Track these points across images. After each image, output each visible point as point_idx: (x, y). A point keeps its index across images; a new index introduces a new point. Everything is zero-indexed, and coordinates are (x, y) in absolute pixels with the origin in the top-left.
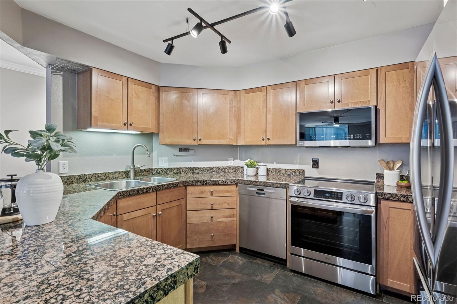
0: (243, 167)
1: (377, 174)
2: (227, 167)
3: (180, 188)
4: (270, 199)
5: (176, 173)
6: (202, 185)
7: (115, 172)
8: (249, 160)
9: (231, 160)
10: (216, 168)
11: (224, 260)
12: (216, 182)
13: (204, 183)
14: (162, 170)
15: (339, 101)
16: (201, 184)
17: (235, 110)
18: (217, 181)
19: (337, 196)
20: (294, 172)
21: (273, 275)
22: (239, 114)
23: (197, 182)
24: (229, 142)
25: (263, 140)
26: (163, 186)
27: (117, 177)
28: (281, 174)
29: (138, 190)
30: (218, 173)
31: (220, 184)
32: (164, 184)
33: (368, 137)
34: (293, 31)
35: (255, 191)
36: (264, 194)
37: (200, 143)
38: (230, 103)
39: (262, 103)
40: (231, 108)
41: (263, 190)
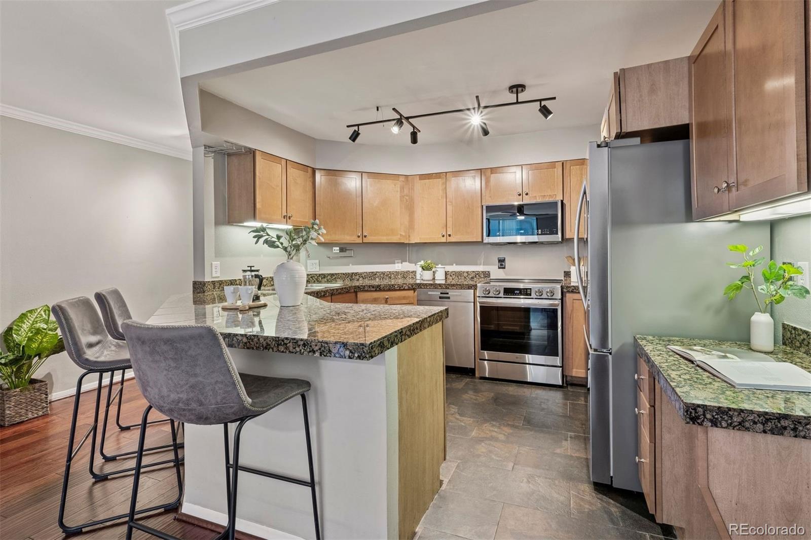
0: (415, 271)
1: (565, 272)
2: (394, 272)
3: (351, 295)
4: (457, 303)
6: (376, 290)
8: (424, 261)
9: (398, 263)
10: (380, 274)
13: (378, 288)
14: (312, 276)
15: (527, 194)
16: (374, 290)
17: (406, 199)
18: (392, 285)
19: (526, 292)
20: (478, 274)
22: (411, 204)
23: (369, 286)
24: (399, 239)
25: (443, 236)
26: (337, 290)
28: (463, 277)
30: (383, 279)
31: (396, 289)
33: (555, 232)
34: (487, 132)
35: (439, 295)
36: (450, 298)
37: (365, 240)
38: (401, 191)
39: (441, 192)
40: (402, 197)
41: (448, 293)
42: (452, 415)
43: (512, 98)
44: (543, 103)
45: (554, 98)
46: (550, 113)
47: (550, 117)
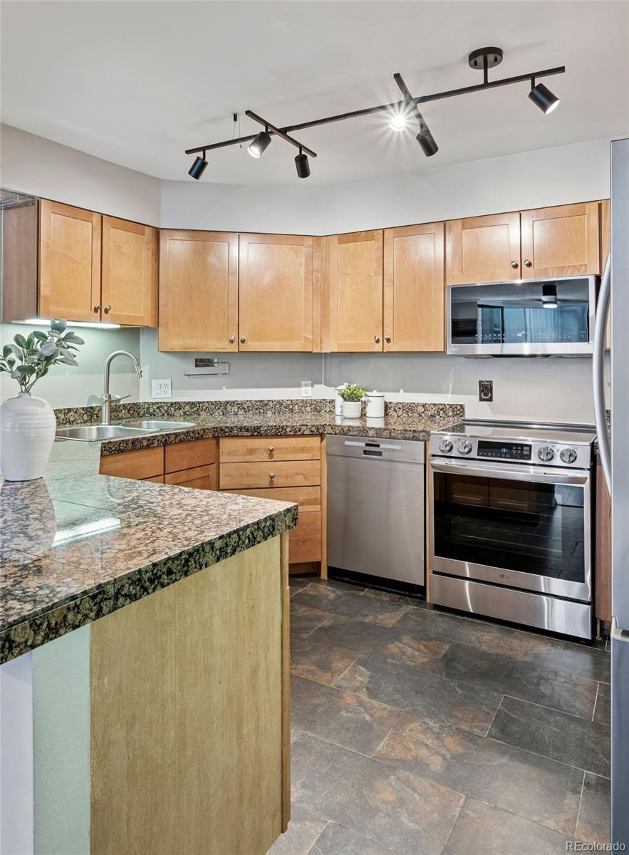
0: (332, 401)
2: (298, 401)
3: (207, 442)
4: (392, 463)
5: (188, 413)
6: (252, 435)
7: (70, 410)
8: (346, 384)
9: (306, 385)
10: (275, 403)
11: (298, 592)
12: (280, 430)
13: (256, 433)
14: (159, 406)
15: (529, 265)
16: (249, 435)
17: (316, 277)
18: (282, 428)
20: (442, 409)
21: (398, 615)
22: (325, 285)
23: (241, 429)
24: (304, 346)
25: (378, 341)
26: (176, 435)
27: (72, 419)
28: (416, 415)
29: (134, 442)
30: (279, 413)
31: (288, 434)
32: (178, 433)
33: (583, 336)
34: (431, 145)
35: (363, 447)
36: (380, 453)
37: (243, 348)
38: (306, 262)
39: (374, 264)
40: (309, 274)
41: (378, 446)
42: (355, 691)
43: (476, 76)
44: (538, 81)
45: (562, 69)
46: (552, 98)
47: (553, 107)
